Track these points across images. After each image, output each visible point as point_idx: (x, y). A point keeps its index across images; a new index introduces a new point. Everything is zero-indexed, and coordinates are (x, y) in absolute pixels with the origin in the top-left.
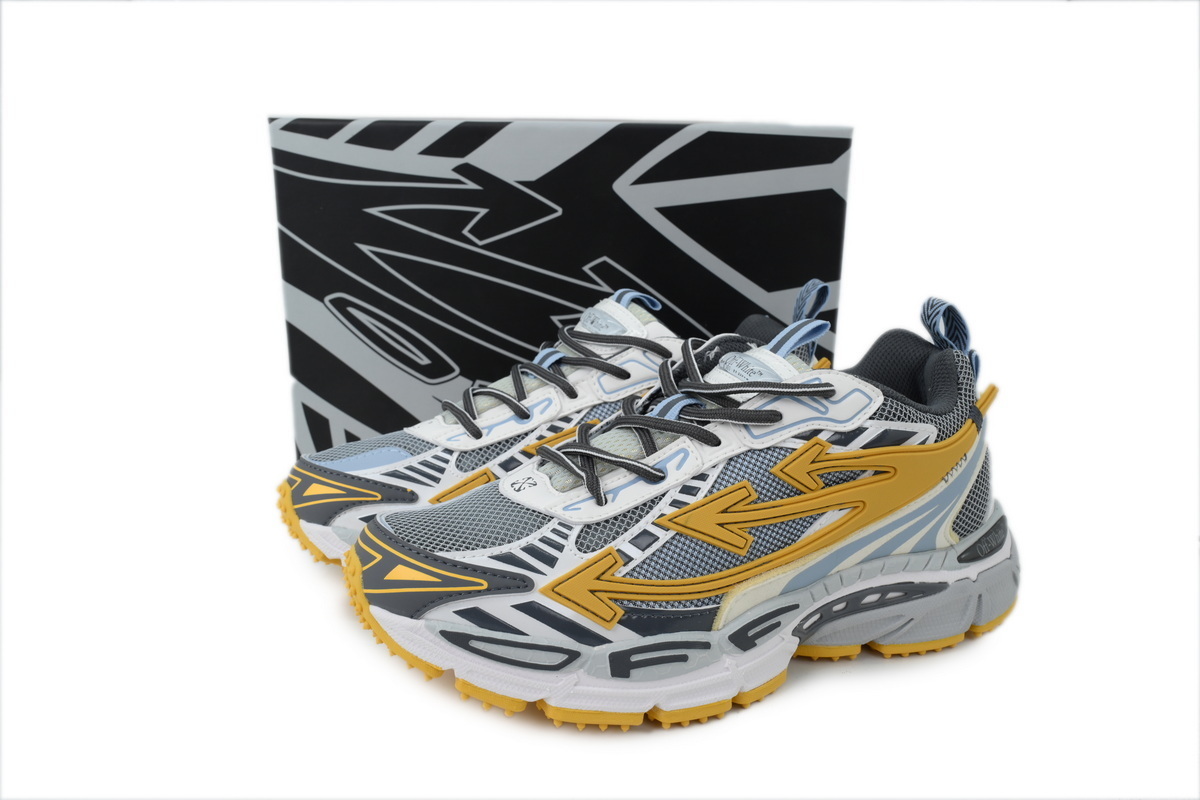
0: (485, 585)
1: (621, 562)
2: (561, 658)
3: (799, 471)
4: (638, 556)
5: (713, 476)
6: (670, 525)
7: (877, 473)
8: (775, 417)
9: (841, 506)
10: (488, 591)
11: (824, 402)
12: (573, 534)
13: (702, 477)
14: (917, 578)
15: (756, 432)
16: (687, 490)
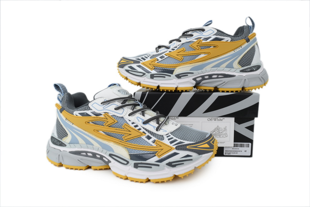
0: (133, 62)
1: (156, 60)
2: (142, 74)
3: (195, 45)
4: (160, 59)
5: (178, 47)
6: (168, 55)
7: (214, 47)
8: (192, 35)
9: (205, 53)
10: (133, 63)
11: (202, 32)
12: (150, 56)
13: (176, 47)
14: (227, 73)
15: (188, 38)
16: (173, 49)
